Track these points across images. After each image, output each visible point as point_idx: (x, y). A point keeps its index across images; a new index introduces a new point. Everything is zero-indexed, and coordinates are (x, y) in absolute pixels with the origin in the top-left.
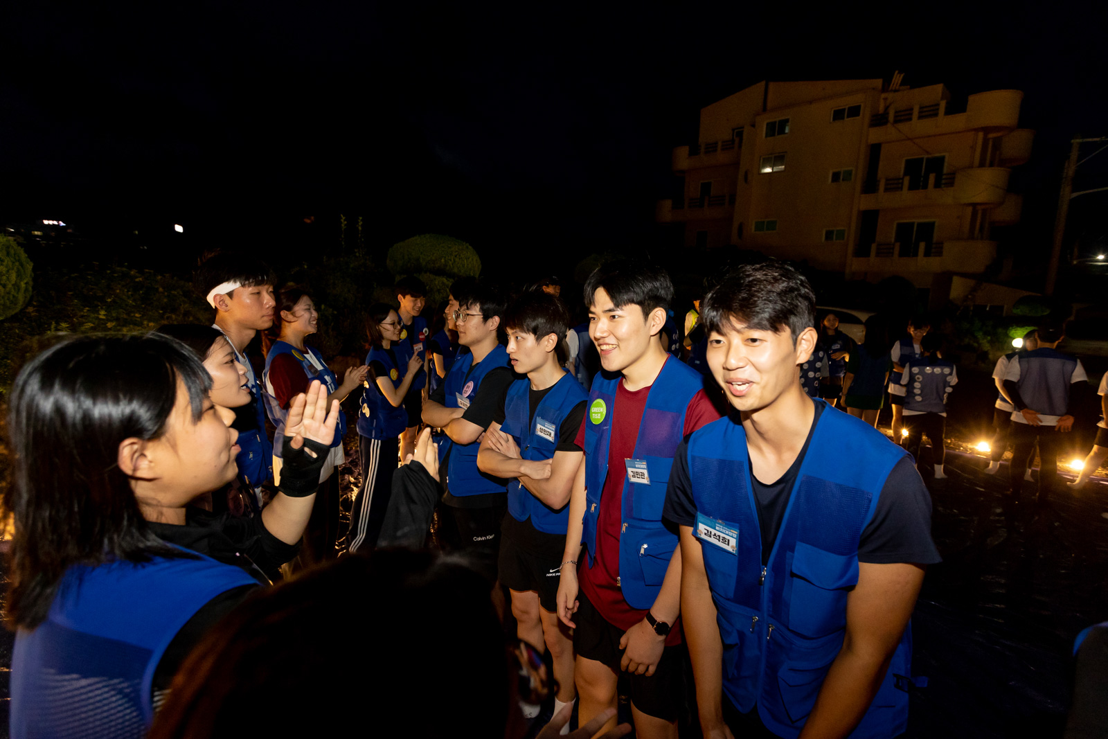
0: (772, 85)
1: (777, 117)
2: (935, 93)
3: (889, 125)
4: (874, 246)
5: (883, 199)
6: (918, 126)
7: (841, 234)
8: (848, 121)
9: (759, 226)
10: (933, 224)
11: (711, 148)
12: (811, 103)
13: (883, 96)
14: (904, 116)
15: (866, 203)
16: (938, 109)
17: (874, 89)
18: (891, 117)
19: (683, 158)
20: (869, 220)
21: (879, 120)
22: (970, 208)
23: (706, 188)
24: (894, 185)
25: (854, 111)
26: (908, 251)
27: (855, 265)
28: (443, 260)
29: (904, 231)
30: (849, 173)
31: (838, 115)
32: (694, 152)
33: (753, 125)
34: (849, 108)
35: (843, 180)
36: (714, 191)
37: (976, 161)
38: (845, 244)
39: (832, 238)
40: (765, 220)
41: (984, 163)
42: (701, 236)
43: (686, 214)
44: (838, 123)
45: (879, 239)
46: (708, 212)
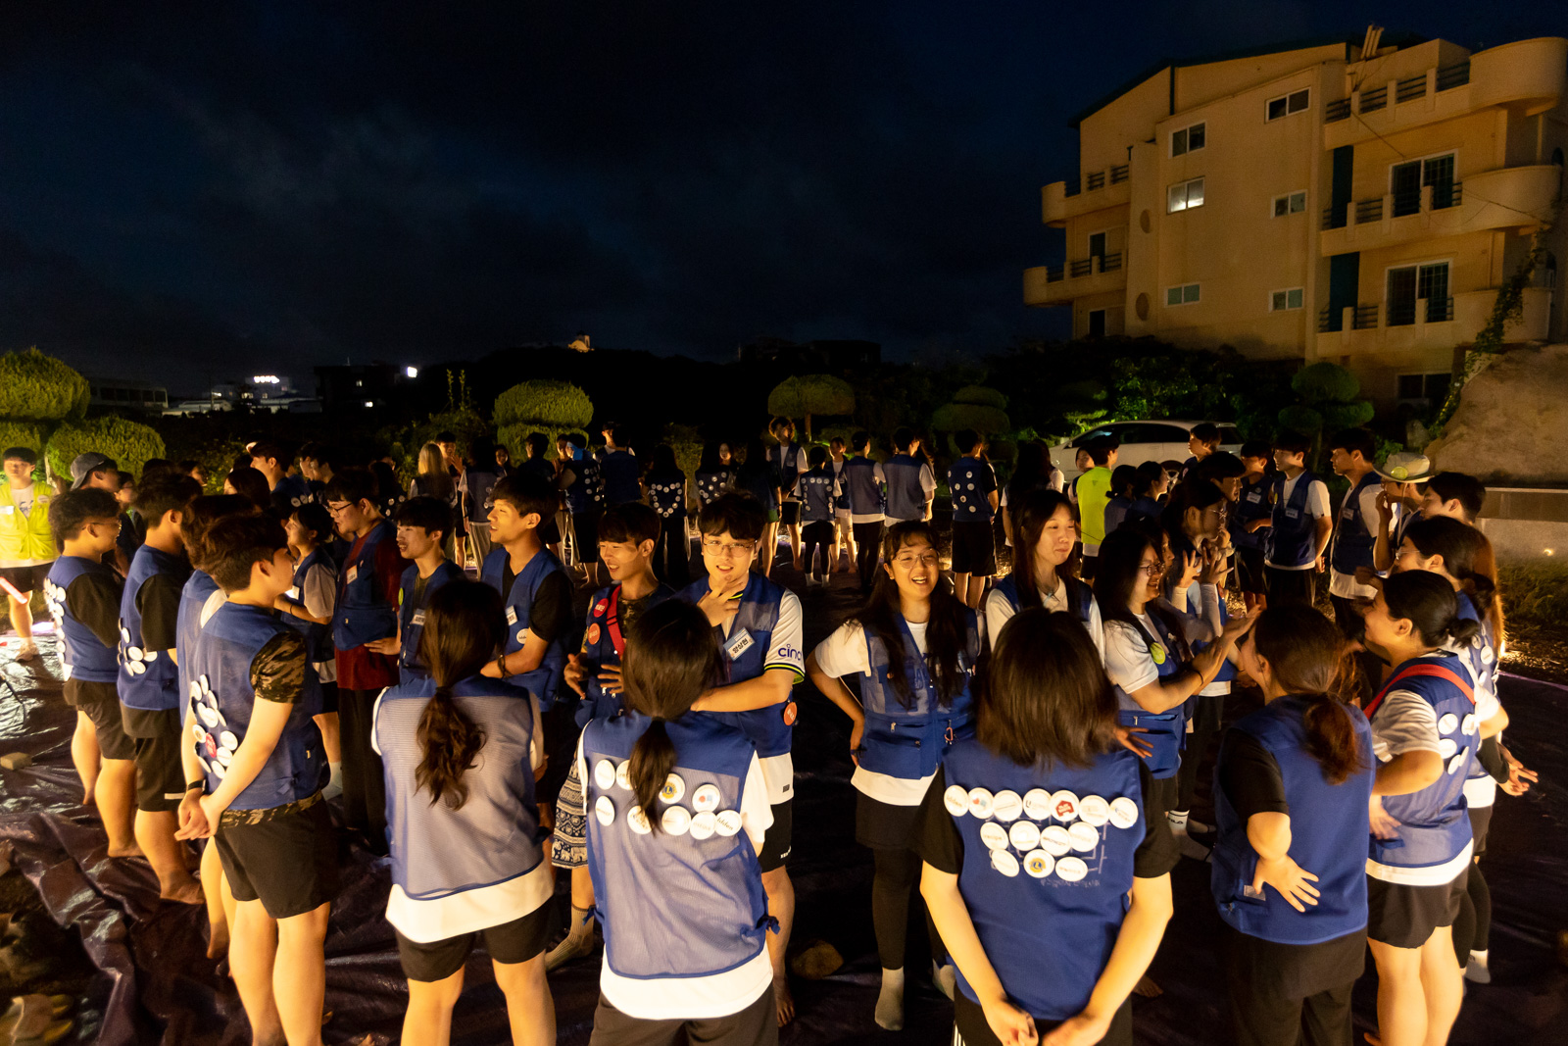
0: (1183, 73)
1: (1185, 123)
2: (1427, 56)
3: (1352, 118)
4: (1347, 313)
5: (1353, 237)
6: (1397, 114)
7: (1297, 297)
8: (1290, 117)
9: (1174, 297)
10: (1445, 267)
11: (1095, 182)
12: (1233, 94)
13: (1349, 69)
14: (1373, 102)
15: (1334, 243)
16: (1424, 84)
17: (1324, 63)
18: (1356, 104)
19: (1056, 202)
20: (1344, 271)
21: (1339, 110)
22: (1501, 237)
23: (1098, 242)
24: (1369, 213)
25: (1300, 101)
26: (1401, 314)
27: (1324, 346)
28: (537, 409)
29: (1402, 281)
30: (1301, 199)
32: (1073, 190)
33: (1153, 141)
34: (1292, 97)
35: (1292, 210)
36: (1109, 247)
37: (1501, 159)
38: (1304, 314)
39: (1284, 305)
40: (1184, 285)
41: (1512, 163)
42: (1097, 318)
43: (1067, 288)
44: (1278, 121)
45: (1363, 298)
46: (1096, 282)
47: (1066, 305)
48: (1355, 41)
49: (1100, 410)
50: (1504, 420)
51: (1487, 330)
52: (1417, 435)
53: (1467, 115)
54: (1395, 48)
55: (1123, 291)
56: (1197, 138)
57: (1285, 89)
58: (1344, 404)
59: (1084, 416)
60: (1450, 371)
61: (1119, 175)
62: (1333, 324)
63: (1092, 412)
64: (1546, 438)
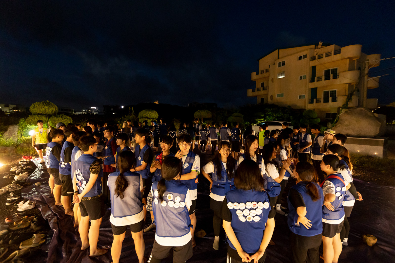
0: (280, 50)
1: (281, 61)
2: (332, 48)
3: (316, 60)
4: (315, 100)
5: (316, 84)
6: (325, 59)
7: (304, 96)
8: (303, 60)
9: (278, 96)
10: (336, 91)
11: (262, 72)
12: (291, 55)
13: (315, 50)
14: (320, 57)
15: (312, 85)
16: (331, 53)
17: (310, 49)
18: (317, 57)
19: (254, 76)
20: (314, 91)
21: (313, 58)
22: (348, 85)
23: (263, 84)
24: (319, 79)
25: (305, 56)
26: (326, 100)
27: (310, 107)
29: (326, 94)
30: (305, 76)
31: (300, 58)
32: (258, 73)
33: (274, 64)
34: (303, 56)
35: (303, 79)
36: (265, 85)
37: (347, 69)
38: (305, 100)
39: (301, 98)
40: (280, 93)
41: (350, 70)
42: (262, 100)
43: (256, 93)
44: (300, 61)
45: (318, 97)
46: (262, 92)
47: (256, 97)
48: (317, 45)
49: (262, 118)
50: (349, 123)
51: (345, 104)
52: (329, 126)
53: (340, 60)
54: (325, 46)
55: (268, 94)
56: (283, 64)
57: (302, 54)
58: (314, 119)
59: (259, 120)
60: (336, 112)
61: (267, 71)
62: (312, 102)
63: (261, 119)
64: (358, 127)
